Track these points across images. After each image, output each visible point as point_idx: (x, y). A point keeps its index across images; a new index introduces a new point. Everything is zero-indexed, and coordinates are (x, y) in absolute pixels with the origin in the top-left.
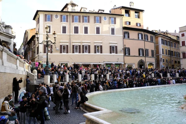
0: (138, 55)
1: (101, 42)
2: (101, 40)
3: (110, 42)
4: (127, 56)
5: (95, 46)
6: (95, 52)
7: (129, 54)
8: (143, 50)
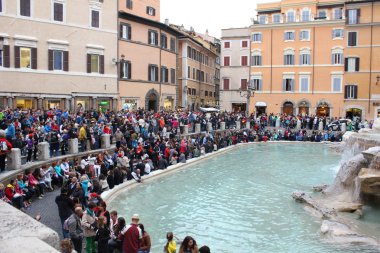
0: (146, 79)
1: (66, 42)
2: (67, 38)
3: (89, 45)
4: (125, 80)
5: (50, 52)
6: (50, 68)
7: (130, 76)
8: (157, 68)
